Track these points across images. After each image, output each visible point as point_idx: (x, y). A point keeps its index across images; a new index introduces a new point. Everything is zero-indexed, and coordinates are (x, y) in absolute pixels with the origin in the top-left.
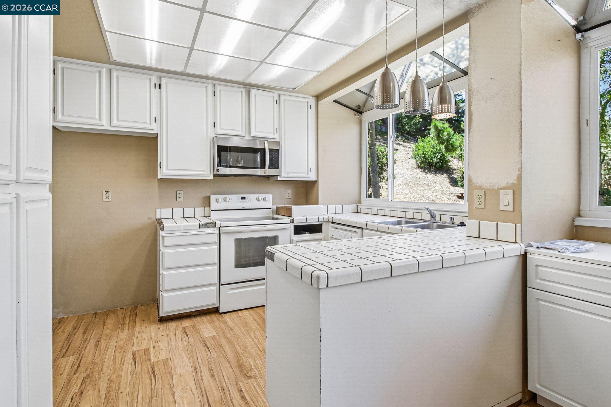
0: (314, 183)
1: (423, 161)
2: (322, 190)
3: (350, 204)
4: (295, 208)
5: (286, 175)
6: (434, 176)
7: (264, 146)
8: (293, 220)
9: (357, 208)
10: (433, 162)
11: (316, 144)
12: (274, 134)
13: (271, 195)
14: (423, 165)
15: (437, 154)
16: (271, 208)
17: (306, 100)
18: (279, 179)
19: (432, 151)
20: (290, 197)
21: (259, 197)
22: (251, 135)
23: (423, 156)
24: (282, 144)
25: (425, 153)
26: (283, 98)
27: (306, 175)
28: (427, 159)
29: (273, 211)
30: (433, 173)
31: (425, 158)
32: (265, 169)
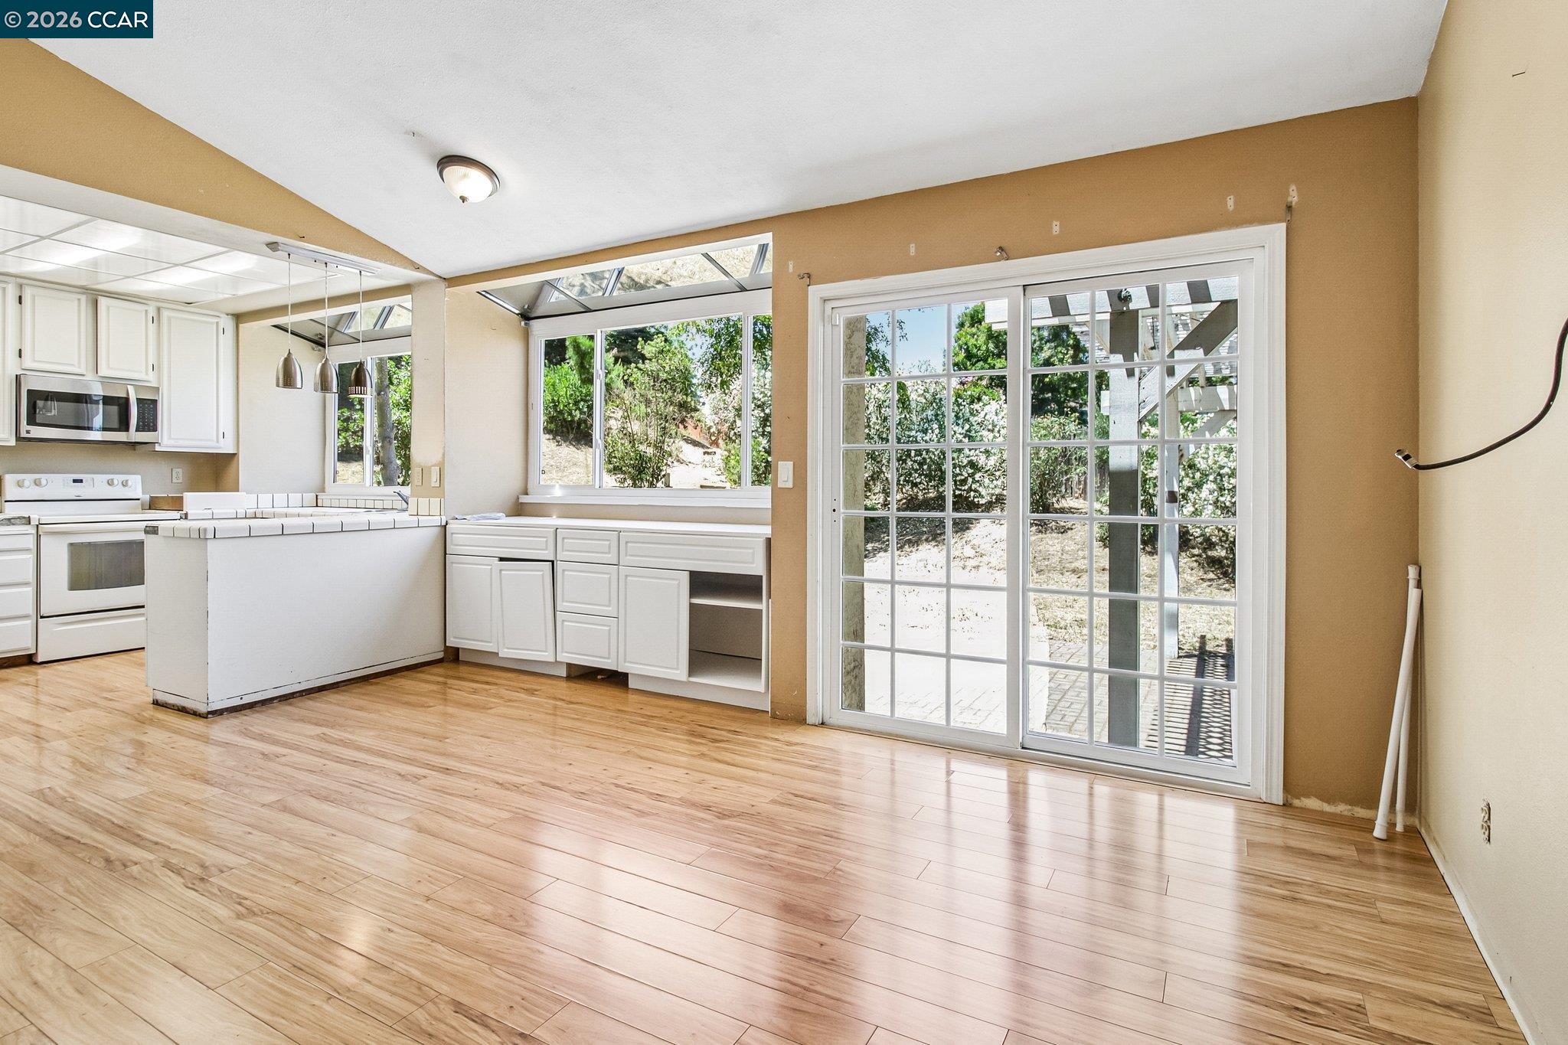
0: (231, 457)
1: (553, 417)
2: (245, 469)
3: (302, 492)
4: (189, 497)
5: (172, 442)
6: (574, 449)
7: (125, 391)
8: (186, 515)
9: (317, 499)
10: (572, 421)
11: (235, 391)
12: (147, 374)
13: (139, 477)
14: (553, 426)
15: (582, 403)
16: (139, 499)
17: (215, 320)
18: (158, 448)
19: (571, 395)
20: (180, 481)
21: (112, 480)
22: (100, 374)
23: (551, 405)
24: (164, 390)
25: (556, 399)
26: (165, 314)
27: (214, 444)
28: (561, 412)
29: (142, 505)
30: (572, 445)
31: (556, 411)
32: (128, 431)
